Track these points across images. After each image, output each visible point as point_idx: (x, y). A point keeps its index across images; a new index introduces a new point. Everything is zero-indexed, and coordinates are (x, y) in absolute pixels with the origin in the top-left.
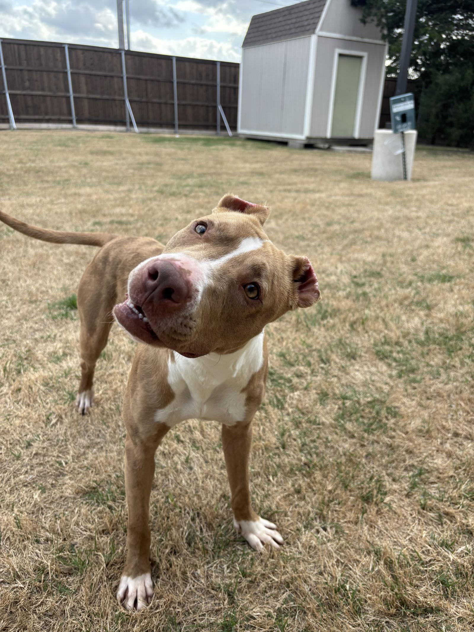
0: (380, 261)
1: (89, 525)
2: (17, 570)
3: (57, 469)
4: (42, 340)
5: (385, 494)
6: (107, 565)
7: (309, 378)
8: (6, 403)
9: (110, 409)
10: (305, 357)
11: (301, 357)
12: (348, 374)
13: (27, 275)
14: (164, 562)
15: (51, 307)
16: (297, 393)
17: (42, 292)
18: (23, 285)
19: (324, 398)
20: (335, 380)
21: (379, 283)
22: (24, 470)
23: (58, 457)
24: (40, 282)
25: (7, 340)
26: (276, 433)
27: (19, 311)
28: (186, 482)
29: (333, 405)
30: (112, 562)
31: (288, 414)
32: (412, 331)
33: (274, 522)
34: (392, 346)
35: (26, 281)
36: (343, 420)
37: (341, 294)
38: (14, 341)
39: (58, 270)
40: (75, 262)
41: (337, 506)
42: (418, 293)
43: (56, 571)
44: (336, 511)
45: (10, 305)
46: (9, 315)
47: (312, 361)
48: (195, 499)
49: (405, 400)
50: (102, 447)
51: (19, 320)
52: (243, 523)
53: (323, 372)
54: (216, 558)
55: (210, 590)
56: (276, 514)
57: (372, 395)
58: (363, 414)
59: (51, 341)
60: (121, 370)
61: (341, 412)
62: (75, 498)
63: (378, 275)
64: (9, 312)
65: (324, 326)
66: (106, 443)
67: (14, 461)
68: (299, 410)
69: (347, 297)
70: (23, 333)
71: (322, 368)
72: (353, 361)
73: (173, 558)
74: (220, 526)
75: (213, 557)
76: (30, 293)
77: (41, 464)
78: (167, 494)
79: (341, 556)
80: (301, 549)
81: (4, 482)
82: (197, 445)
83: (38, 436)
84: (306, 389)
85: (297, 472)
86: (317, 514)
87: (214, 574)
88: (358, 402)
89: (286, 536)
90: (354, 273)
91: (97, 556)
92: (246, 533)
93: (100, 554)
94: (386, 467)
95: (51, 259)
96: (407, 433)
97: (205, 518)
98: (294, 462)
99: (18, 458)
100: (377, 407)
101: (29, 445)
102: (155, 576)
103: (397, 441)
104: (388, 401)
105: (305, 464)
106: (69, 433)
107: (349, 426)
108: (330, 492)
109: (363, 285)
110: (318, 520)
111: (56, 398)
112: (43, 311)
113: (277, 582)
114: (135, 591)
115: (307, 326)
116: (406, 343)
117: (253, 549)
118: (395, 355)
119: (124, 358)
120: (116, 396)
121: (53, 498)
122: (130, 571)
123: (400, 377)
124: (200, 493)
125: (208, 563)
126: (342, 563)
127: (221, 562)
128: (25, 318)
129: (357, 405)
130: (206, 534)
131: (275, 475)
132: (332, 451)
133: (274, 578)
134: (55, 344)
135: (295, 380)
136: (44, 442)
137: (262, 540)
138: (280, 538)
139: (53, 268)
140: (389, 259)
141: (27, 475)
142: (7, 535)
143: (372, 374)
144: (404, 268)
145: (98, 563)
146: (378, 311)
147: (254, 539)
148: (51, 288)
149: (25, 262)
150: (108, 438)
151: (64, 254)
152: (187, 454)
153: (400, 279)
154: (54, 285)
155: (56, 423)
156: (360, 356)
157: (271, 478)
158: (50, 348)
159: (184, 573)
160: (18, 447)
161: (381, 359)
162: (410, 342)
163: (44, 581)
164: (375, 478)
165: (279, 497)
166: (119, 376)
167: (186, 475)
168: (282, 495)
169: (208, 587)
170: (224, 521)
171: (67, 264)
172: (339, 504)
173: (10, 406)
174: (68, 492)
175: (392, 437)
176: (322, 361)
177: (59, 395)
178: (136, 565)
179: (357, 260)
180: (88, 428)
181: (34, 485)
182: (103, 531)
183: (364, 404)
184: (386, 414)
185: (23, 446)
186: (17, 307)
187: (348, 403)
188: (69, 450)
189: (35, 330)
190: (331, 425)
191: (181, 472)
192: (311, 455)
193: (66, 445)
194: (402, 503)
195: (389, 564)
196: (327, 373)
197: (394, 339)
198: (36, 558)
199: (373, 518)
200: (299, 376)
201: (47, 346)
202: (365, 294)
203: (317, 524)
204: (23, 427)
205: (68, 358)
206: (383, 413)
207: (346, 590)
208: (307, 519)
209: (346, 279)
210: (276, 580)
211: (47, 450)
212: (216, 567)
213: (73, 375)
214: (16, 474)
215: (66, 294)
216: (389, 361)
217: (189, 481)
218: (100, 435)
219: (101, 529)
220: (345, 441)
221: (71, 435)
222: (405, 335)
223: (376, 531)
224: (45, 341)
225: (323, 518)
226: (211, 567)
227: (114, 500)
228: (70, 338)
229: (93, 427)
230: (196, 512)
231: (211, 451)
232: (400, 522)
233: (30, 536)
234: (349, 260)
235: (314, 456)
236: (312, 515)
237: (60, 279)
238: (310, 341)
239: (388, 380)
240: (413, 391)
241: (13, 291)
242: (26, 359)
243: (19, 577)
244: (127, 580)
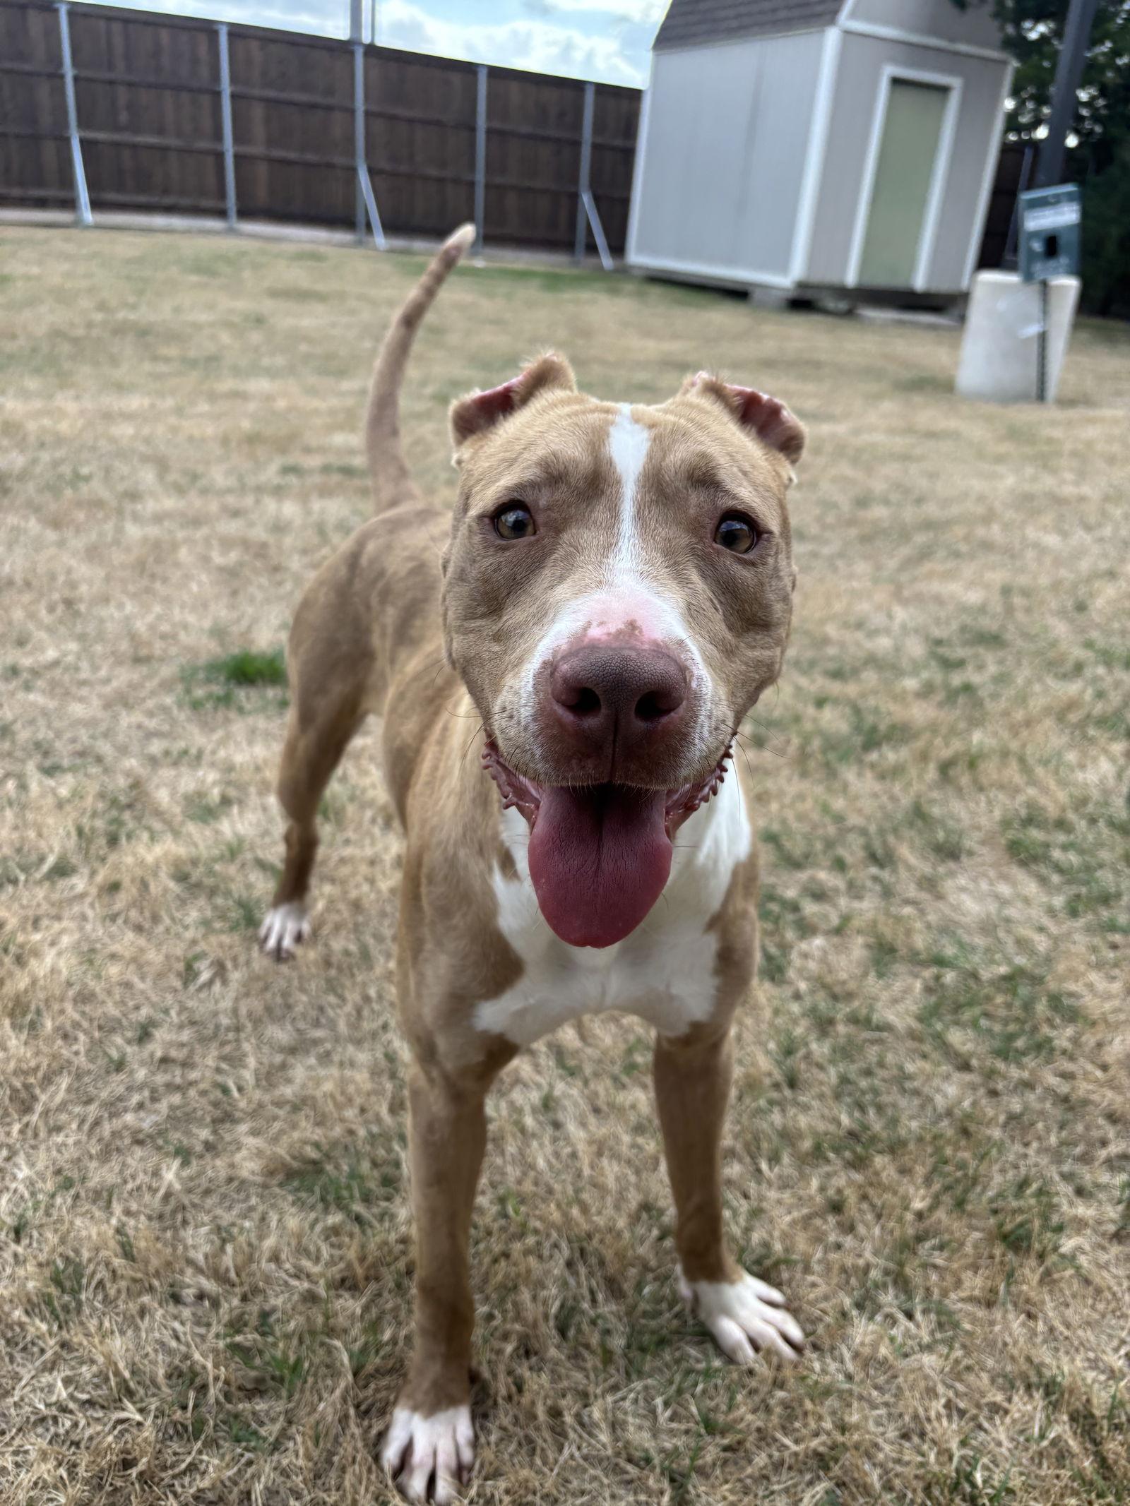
0: (997, 606)
1: (307, 1264)
2: (127, 1374)
3: (216, 1104)
4: (169, 760)
5: (1059, 1229)
6: (355, 1374)
7: (843, 902)
8: (84, 918)
9: (347, 953)
10: (829, 844)
11: (819, 846)
12: (940, 897)
13: (125, 592)
14: (502, 1376)
15: (187, 677)
16: (818, 941)
17: (163, 637)
18: (116, 615)
19: (887, 958)
20: (907, 910)
21: (1001, 662)
22: (135, 1099)
23: (218, 1070)
24: (157, 609)
25: (82, 754)
26: (772, 1046)
27: (107, 681)
28: (548, 1162)
29: (910, 980)
30: (369, 1368)
31: (797, 996)
32: (1095, 794)
33: (778, 1285)
34: (1048, 832)
35: (121, 606)
36: (940, 1019)
37: (911, 684)
38: (99, 759)
39: (200, 584)
40: (241, 564)
41: (936, 1253)
42: (1100, 695)
43: (227, 1382)
44: (935, 1267)
45: (84, 665)
46: (84, 691)
47: (849, 859)
48: (575, 1212)
49: (1094, 977)
50: (328, 1054)
51: (108, 706)
52: (704, 1287)
53: (878, 888)
54: (634, 1377)
55: (623, 1463)
56: (783, 1267)
57: (1009, 961)
58: (989, 1008)
59: (190, 765)
60: (369, 852)
61: (933, 999)
62: (265, 1186)
63: (994, 640)
64: (84, 683)
65: (873, 766)
66: (337, 1040)
67: (108, 1072)
68: (825, 986)
69: (926, 691)
70: (121, 738)
71: (875, 879)
72: (952, 865)
73: (523, 1371)
74: (639, 1287)
75: (628, 1374)
76: (133, 637)
77: (178, 1088)
78: (501, 1191)
79: (957, 1394)
80: (850, 1367)
81: (86, 1127)
82: (572, 1063)
83: (166, 1011)
84: (838, 931)
85: (831, 1155)
86: (886, 1272)
87: (630, 1419)
88: (974, 975)
89: (809, 1327)
90: (937, 633)
91: (330, 1350)
92: (710, 1314)
93: (338, 1343)
94: (1058, 1158)
95: (183, 554)
96: (1105, 1068)
97: (602, 1263)
98: (822, 1126)
99: (119, 1066)
100: (1024, 991)
101: (144, 1034)
102: (480, 1416)
103: (1083, 1088)
104: (1049, 978)
105: (852, 1134)
106: (243, 1011)
107: (956, 1037)
108: (920, 1215)
109: (960, 664)
110: (891, 1291)
111: (209, 913)
112: (166, 686)
113: (796, 1454)
114: (430, 1451)
115: (827, 765)
116: (1082, 825)
117: (729, 1357)
118: (1057, 854)
119: (373, 821)
120: (360, 919)
121: (211, 1181)
122: (420, 1396)
123: (1074, 913)
124: (585, 1196)
125: (615, 1388)
126: (962, 1413)
127: (646, 1388)
128: (123, 700)
129: (971, 983)
130: (608, 1308)
131: (774, 1159)
132: (916, 1102)
133: (787, 1441)
134: (200, 773)
135: (810, 908)
136: (181, 1027)
137: (753, 1334)
138: (796, 1333)
139: (187, 577)
140: (1018, 601)
141: (142, 1114)
142: (98, 1277)
143: (1003, 902)
144: (1060, 629)
145: (333, 1370)
146: (1005, 735)
147: (731, 1330)
148: (185, 627)
149: (117, 557)
150: (342, 1027)
151: (214, 542)
152: (546, 1088)
153: (1051, 654)
154: (191, 619)
155: (210, 983)
156: (971, 853)
157: (764, 1166)
158: (188, 782)
159: (555, 1413)
160: (119, 1040)
161: (1023, 864)
162: (1093, 821)
163: (196, 1406)
164: (1035, 1186)
165: (788, 1219)
166: (364, 869)
167: (547, 1141)
168: (796, 1214)
169: (618, 1454)
170: (650, 1276)
171: (221, 569)
172: (941, 1247)
173: (96, 930)
174: (249, 1167)
175: (1067, 1076)
176: (873, 858)
177: (215, 908)
178: (436, 1385)
179: (938, 600)
180: (291, 1001)
181: (160, 1142)
182: (343, 1281)
183: (992, 982)
184: (1049, 1014)
185: (129, 1034)
186: (103, 673)
187: (949, 977)
188: (245, 1055)
189: (150, 735)
190: (913, 1035)
191: (534, 1135)
192: (862, 1109)
193: (237, 1040)
194: (1103, 1257)
195: (1084, 1421)
196: (887, 893)
197: (1052, 812)
198: (174, 1344)
199: (1032, 1294)
200: (819, 895)
201: (178, 776)
202: (968, 688)
203: (888, 1298)
204: (127, 985)
205: (235, 810)
206: (1041, 1008)
207: (973, 1485)
208: (863, 1284)
209: (916, 648)
210: (794, 1448)
211: (192, 1052)
212: (636, 1401)
213: (249, 856)
214: (114, 1107)
215: (222, 644)
216: (1043, 869)
217: (553, 1161)
218: (323, 1021)
219: (338, 1277)
220: (947, 1077)
221: (250, 1014)
222: (1081, 803)
223: (1041, 1327)
224: (175, 764)
225: (901, 1282)
226: (623, 1399)
227: (367, 1199)
228: (239, 758)
229: (304, 998)
230: (576, 1245)
231: (608, 1082)
232: (1101, 1306)
233: (156, 1283)
234: (919, 599)
235: (872, 1112)
236: (874, 1274)
237: (205, 606)
238: (839, 804)
239: (1046, 921)
240: (1111, 955)
241: (91, 629)
242: (130, 806)
243: (130, 1394)
244: (410, 1420)
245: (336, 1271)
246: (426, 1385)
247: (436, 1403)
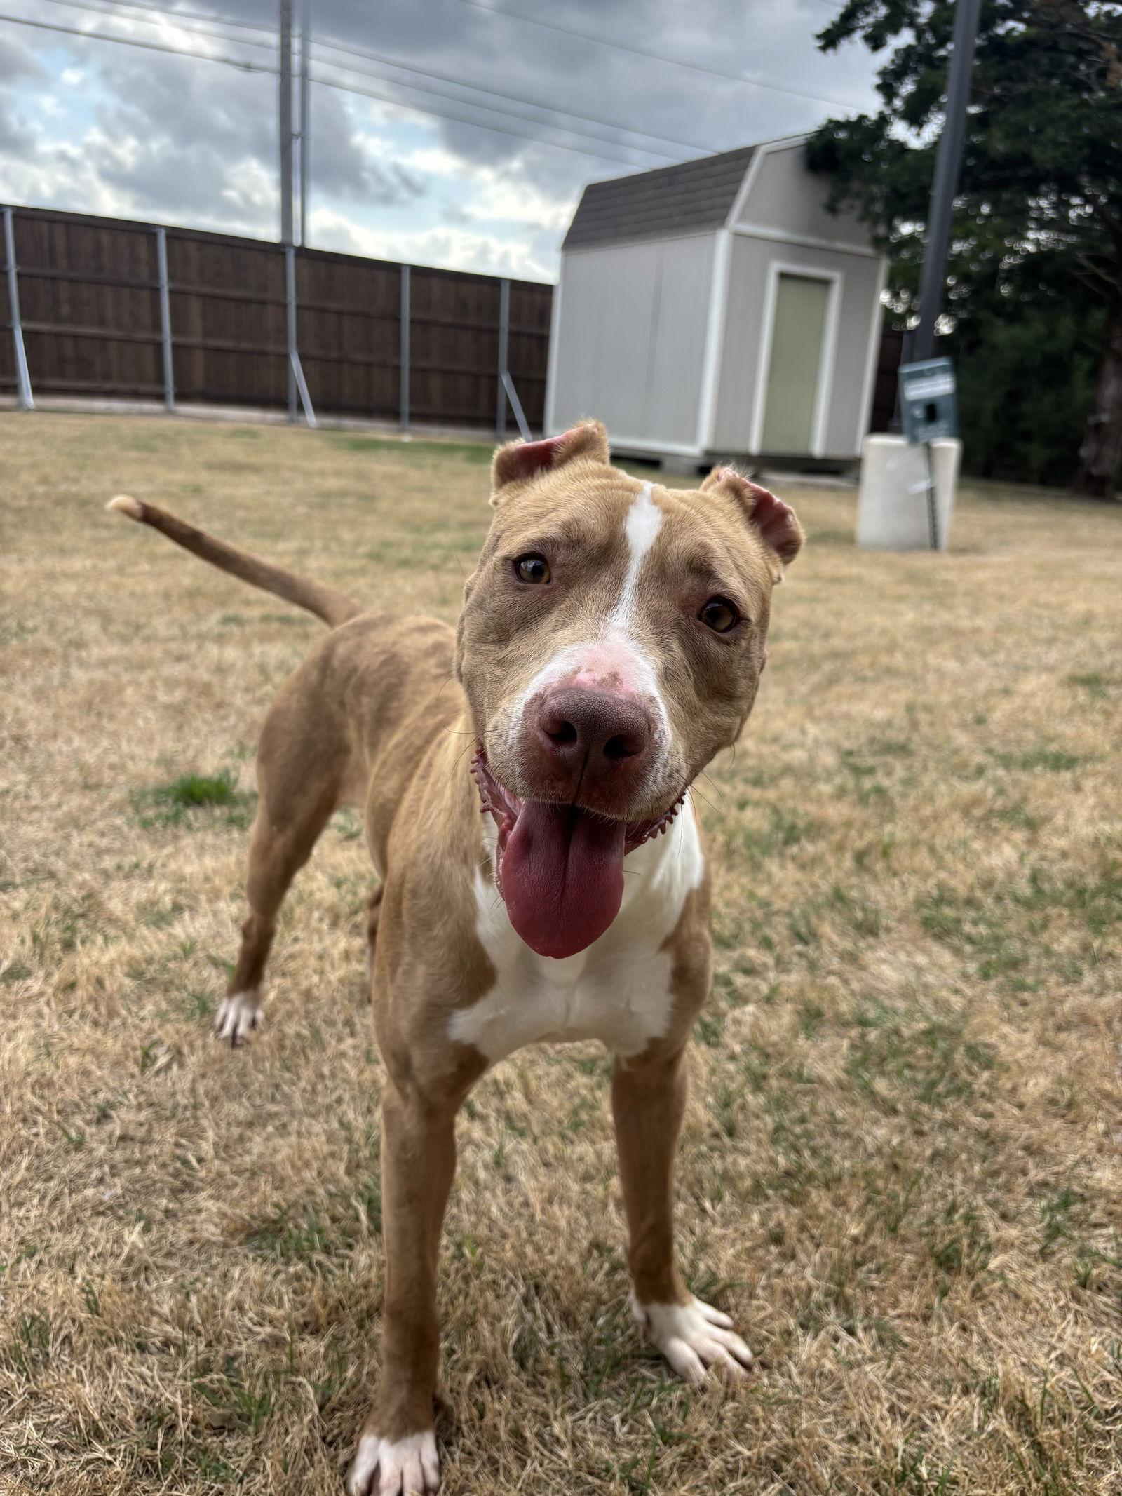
0: (901, 719)
1: (271, 1310)
2: (96, 1416)
3: (176, 1175)
4: (121, 874)
5: (988, 1248)
6: (321, 1408)
7: (771, 975)
8: (40, 1015)
9: (299, 1035)
10: (757, 925)
11: (747, 927)
12: (863, 968)
13: (72, 726)
14: (464, 1401)
15: (136, 801)
16: (750, 1008)
17: (112, 767)
18: (65, 748)
19: (814, 1022)
20: (833, 980)
21: (909, 768)
22: (96, 1173)
23: (177, 1145)
24: (105, 743)
25: (34, 871)
26: (710, 1099)
27: (59, 805)
28: (501, 1210)
29: (837, 1040)
30: (335, 1399)
31: (733, 1057)
32: (1000, 876)
34: (958, 909)
35: (69, 741)
36: (867, 1070)
37: (825, 788)
38: (52, 875)
39: (146, 720)
40: (186, 702)
41: (873, 1276)
42: (1001, 792)
43: (195, 1421)
44: (873, 1288)
45: (35, 792)
46: (35, 815)
47: (775, 938)
48: (529, 1249)
49: (1006, 1029)
50: (284, 1126)
51: (60, 825)
52: (656, 1309)
53: (804, 963)
54: (592, 1398)
55: (582, 1474)
56: (729, 1293)
57: (927, 1018)
58: (910, 1059)
59: (141, 877)
60: (317, 947)
61: (859, 1055)
62: (226, 1246)
63: (902, 750)
64: (35, 808)
65: (793, 858)
66: (293, 1114)
67: (67, 1152)
68: (756, 1047)
69: (841, 793)
70: (72, 857)
71: (801, 955)
72: (871, 940)
73: (485, 1396)
74: (593, 1319)
75: (585, 1395)
76: (82, 767)
77: (138, 1163)
78: (458, 1238)
79: (899, 1397)
80: (797, 1380)
81: (47, 1202)
82: (520, 1125)
83: (125, 1094)
84: (769, 1000)
85: (770, 1192)
86: (828, 1294)
87: (590, 1436)
88: (897, 1032)
89: (757, 1348)
90: (847, 745)
91: (295, 1387)
92: (661, 1336)
93: (304, 1380)
94: (981, 1186)
95: (129, 692)
96: (1021, 1106)
97: (557, 1296)
98: (760, 1168)
99: (79, 1145)
100: (942, 1044)
101: (103, 1116)
102: (444, 1442)
103: (1001, 1124)
104: (965, 1032)
105: (788, 1174)
106: (201, 1090)
107: (881, 1085)
108: (855, 1240)
109: (871, 771)
110: (833, 1311)
111: (164, 1005)
112: (118, 808)
113: (749, 1459)
114: (397, 1473)
115: (752, 858)
116: (989, 902)
118: (967, 928)
119: (321, 920)
120: (311, 1006)
121: (172, 1245)
122: (386, 1423)
123: (986, 976)
124: (537, 1238)
125: (573, 1409)
126: (904, 1416)
127: (603, 1407)
128: (75, 822)
129: (895, 1040)
130: (563, 1337)
131: (717, 1197)
132: (847, 1143)
133: (739, 1448)
134: (152, 884)
135: (740, 980)
136: (140, 1107)
137: (703, 1354)
138: (744, 1352)
139: (133, 714)
140: (923, 717)
141: (102, 1188)
142: (64, 1332)
143: (919, 970)
144: (961, 739)
145: (297, 1406)
146: (916, 828)
147: (683, 1351)
148: (133, 758)
149: (64, 698)
150: (299, 1104)
151: (159, 684)
152: (497, 1147)
153: (955, 760)
154: (138, 751)
155: (168, 1066)
156: (888, 930)
157: (707, 1205)
158: (139, 893)
159: (517, 1433)
160: (78, 1121)
161: (938, 937)
162: (999, 899)
163: (164, 1445)
164: (962, 1211)
165: (731, 1251)
166: (313, 962)
167: (499, 1193)
168: (739, 1247)
169: (579, 1468)
170: (603, 1308)
171: (167, 707)
172: (878, 1271)
173: (52, 1025)
174: (210, 1231)
175: (988, 1116)
176: (799, 937)
177: (169, 1001)
178: (401, 1410)
179: (848, 717)
180: (247, 1080)
181: (121, 1212)
182: (306, 1324)
183: (913, 1038)
184: (967, 1061)
185: (88, 1117)
186: (54, 799)
187: (873, 1035)
188: (204, 1130)
189: (100, 853)
190: (841, 1086)
191: (486, 1188)
192: (798, 1152)
193: (195, 1117)
194: (1030, 1274)
195: (1021, 1415)
196: (813, 966)
197: (962, 892)
198: (142, 1388)
199: (965, 1308)
200: (749, 971)
201: (131, 887)
202: (879, 791)
203: (831, 1316)
204: (86, 1073)
205: (186, 915)
206: (959, 1057)
207: (919, 1478)
208: (806, 1306)
209: (828, 759)
210: (747, 1453)
211: (150, 1131)
212: (594, 1419)
213: (201, 954)
214: (74, 1183)
215: (169, 772)
216: (956, 941)
217: (506, 1209)
218: (278, 1097)
219: (301, 1321)
220: (876, 1122)
221: (207, 1093)
222: (987, 884)
223: (975, 1338)
224: (128, 877)
225: (843, 1303)
226: (582, 1418)
227: (327, 1250)
228: (188, 870)
229: (261, 1077)
230: (531, 1283)
231: (556, 1139)
232: (1030, 1317)
233: (122, 1334)
234: (830, 718)
235: (807, 1153)
236: (817, 1296)
237: (151, 739)
238: (763, 891)
239: (961, 985)
240: (1021, 1010)
241: (40, 760)
242: (83, 916)
243: (99, 1435)
244: (376, 1447)
245: (299, 1316)
246: (392, 1411)
247: (402, 1429)
